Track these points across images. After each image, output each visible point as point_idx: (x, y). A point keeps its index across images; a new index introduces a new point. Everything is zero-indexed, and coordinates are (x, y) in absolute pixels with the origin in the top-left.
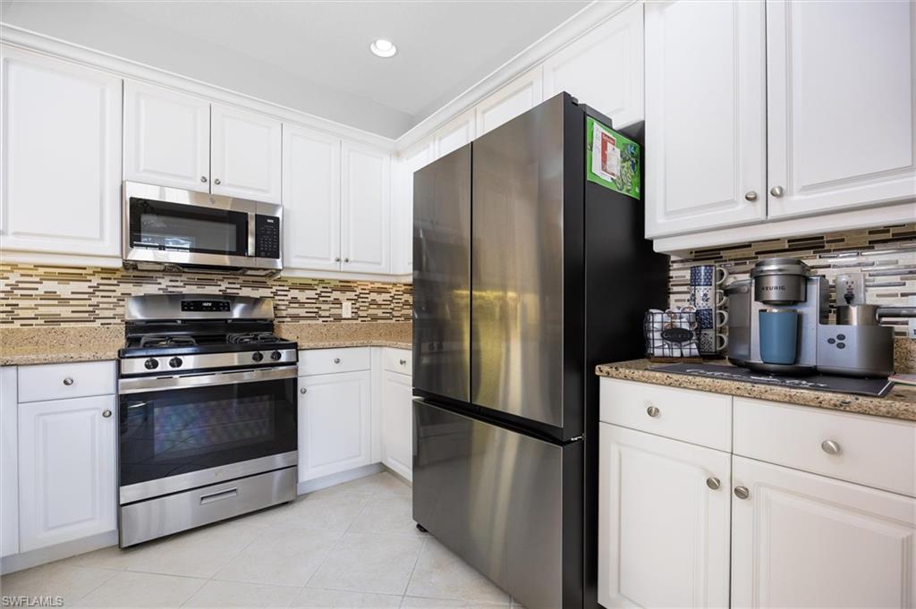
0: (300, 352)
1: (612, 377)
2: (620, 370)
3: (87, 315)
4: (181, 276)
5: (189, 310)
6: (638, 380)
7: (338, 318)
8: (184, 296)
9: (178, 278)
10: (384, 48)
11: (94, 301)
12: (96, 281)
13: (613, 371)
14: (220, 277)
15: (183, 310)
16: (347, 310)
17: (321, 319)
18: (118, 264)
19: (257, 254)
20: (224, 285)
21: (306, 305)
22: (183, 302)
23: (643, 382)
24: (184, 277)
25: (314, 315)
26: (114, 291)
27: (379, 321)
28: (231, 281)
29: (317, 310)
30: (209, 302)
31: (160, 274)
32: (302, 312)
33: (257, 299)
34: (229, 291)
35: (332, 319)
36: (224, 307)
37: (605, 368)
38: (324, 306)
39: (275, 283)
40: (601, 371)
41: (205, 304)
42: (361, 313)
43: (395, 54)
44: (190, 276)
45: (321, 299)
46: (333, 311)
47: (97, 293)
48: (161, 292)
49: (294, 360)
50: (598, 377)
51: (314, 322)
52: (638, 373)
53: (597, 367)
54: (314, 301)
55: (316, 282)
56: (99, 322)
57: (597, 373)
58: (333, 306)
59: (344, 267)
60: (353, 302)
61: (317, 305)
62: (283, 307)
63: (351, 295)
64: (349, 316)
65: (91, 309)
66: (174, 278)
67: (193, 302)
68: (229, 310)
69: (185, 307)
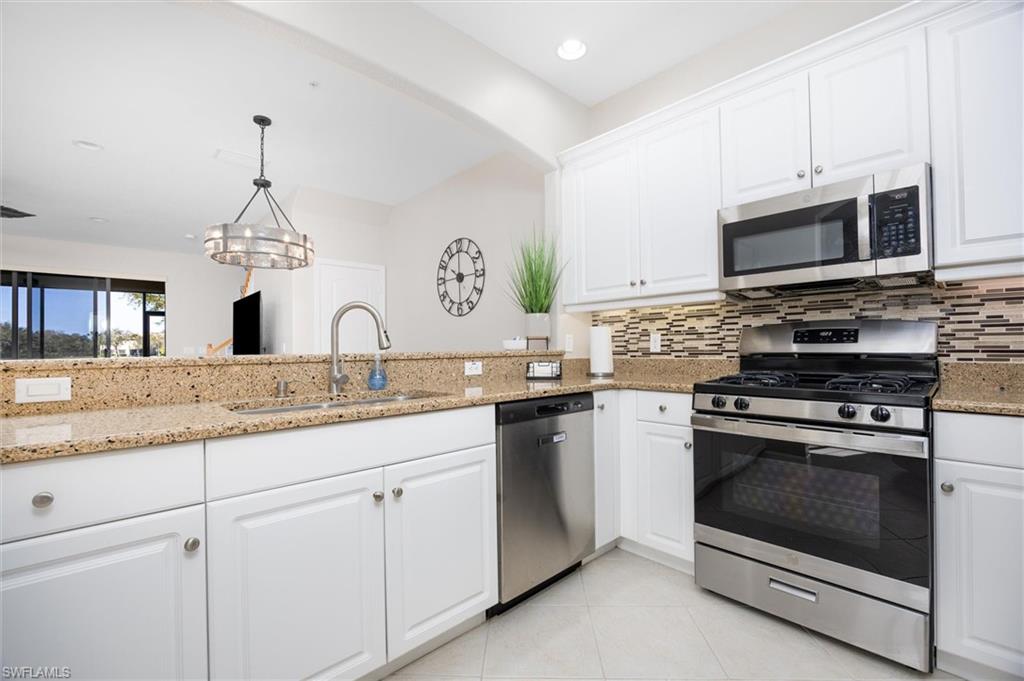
3: (716, 348)
4: (801, 300)
5: (802, 342)
9: (798, 303)
11: (722, 334)
12: (722, 314)
14: (852, 295)
15: (795, 342)
19: (877, 254)
22: (796, 332)
24: (806, 301)
26: (737, 323)
28: (868, 298)
30: (829, 330)
36: (848, 337)
41: (823, 334)
44: (810, 298)
47: (724, 327)
48: (780, 322)
56: (725, 354)
66: (794, 304)
67: (808, 331)
68: (856, 341)
69: (799, 338)
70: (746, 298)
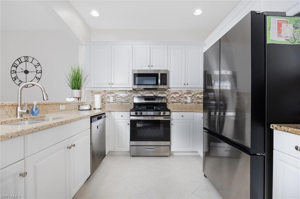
0: (171, 113)
1: (278, 130)
2: (282, 127)
5: (146, 100)
6: (291, 133)
7: (186, 103)
8: (145, 96)
9: (144, 92)
10: (198, 12)
11: (128, 98)
12: (129, 93)
13: (278, 127)
14: (154, 91)
15: (145, 100)
16: (189, 100)
17: (181, 103)
18: (132, 89)
19: (161, 84)
20: (155, 93)
21: (176, 99)
23: (294, 133)
24: (145, 92)
25: (178, 102)
26: (132, 96)
27: (200, 104)
28: (156, 92)
29: (179, 100)
31: (141, 91)
32: (175, 101)
33: (163, 97)
34: (156, 95)
35: (184, 103)
37: (275, 126)
38: (182, 99)
39: (167, 92)
40: (273, 127)
41: (150, 99)
42: (194, 101)
43: (202, 13)
44: (147, 91)
45: (180, 97)
46: (184, 100)
48: (141, 96)
49: (169, 115)
50: (273, 130)
51: (179, 104)
52: (290, 129)
53: (271, 125)
54: (178, 97)
55: (179, 92)
56: (129, 103)
57: (271, 127)
58: (185, 99)
59: (186, 86)
60: (191, 97)
61: (179, 99)
62: (170, 99)
63: (191, 95)
64: (190, 102)
65: (128, 100)
66: (143, 92)
67: (147, 98)
68: (155, 100)
69: (145, 99)
70: (136, 90)
